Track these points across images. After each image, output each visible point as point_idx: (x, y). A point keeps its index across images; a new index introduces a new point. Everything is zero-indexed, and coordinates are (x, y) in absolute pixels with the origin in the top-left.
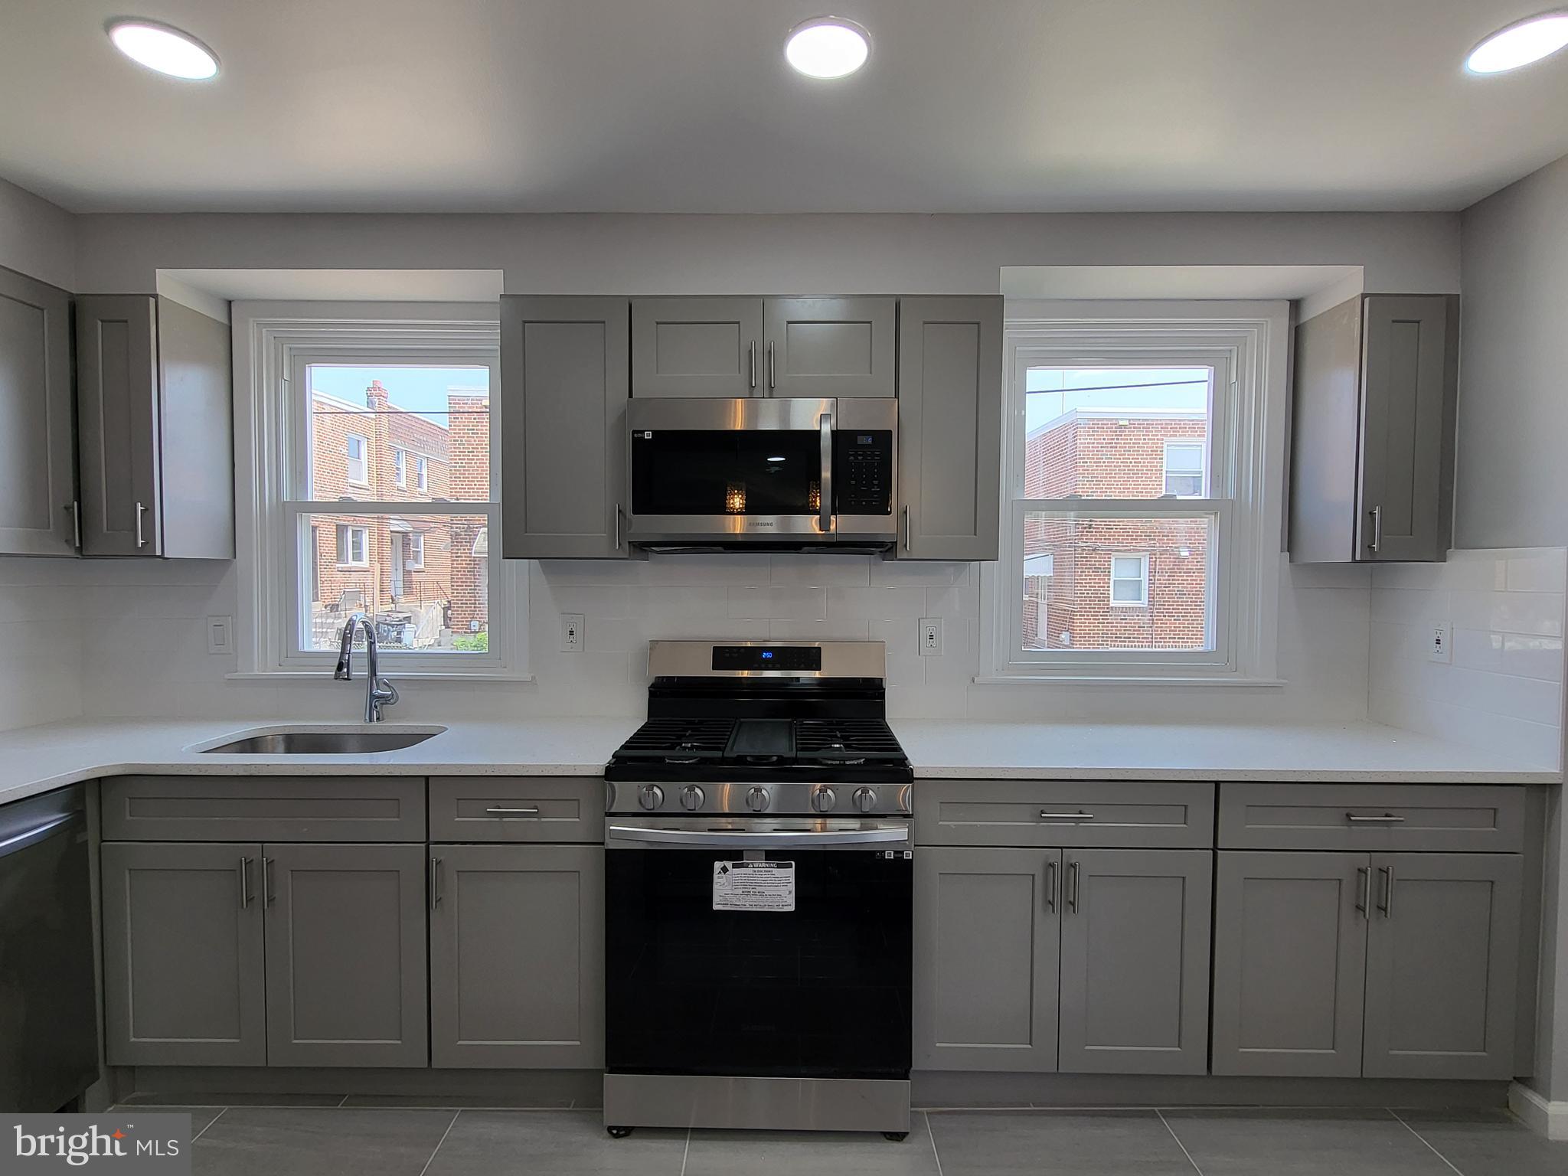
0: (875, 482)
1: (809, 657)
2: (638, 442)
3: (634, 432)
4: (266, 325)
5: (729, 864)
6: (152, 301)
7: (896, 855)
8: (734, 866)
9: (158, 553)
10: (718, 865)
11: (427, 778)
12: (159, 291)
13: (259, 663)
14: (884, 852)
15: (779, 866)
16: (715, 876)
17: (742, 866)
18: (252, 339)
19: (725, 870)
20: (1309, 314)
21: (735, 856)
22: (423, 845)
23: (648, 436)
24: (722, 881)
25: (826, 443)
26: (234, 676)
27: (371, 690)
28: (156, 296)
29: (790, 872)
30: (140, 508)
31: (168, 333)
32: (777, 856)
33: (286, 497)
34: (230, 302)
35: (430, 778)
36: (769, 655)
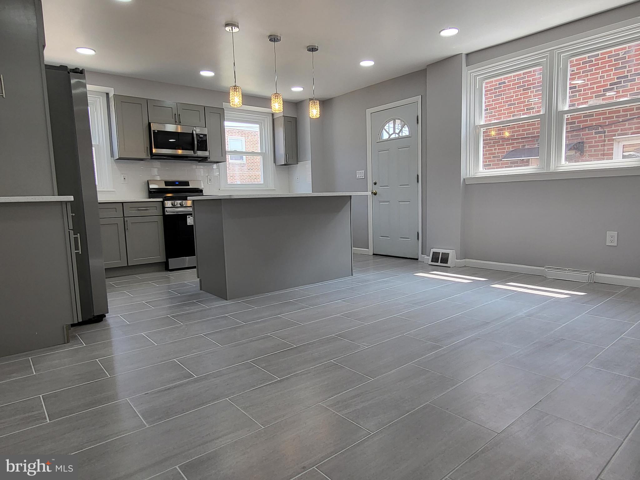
0: (204, 144)
1: (187, 183)
3: (153, 130)
8: (191, 217)
10: (188, 216)
11: (122, 203)
20: (275, 117)
21: (191, 214)
22: (123, 218)
23: (156, 131)
24: (188, 219)
25: (195, 136)
36: (178, 183)
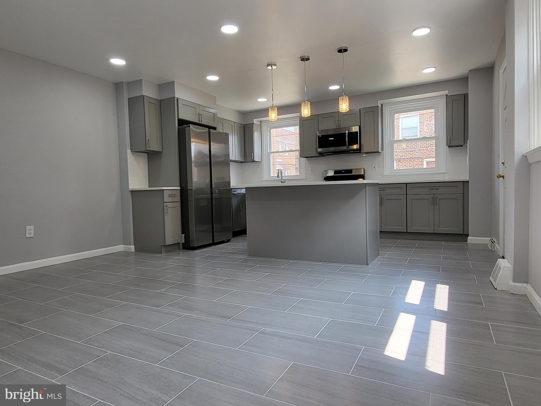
0: (356, 140)
1: (350, 171)
2: (319, 137)
4: (266, 124)
6: (253, 124)
9: (255, 160)
13: (265, 178)
18: (264, 126)
25: (347, 134)
26: (262, 180)
33: (269, 151)
34: (261, 121)
36: (344, 172)
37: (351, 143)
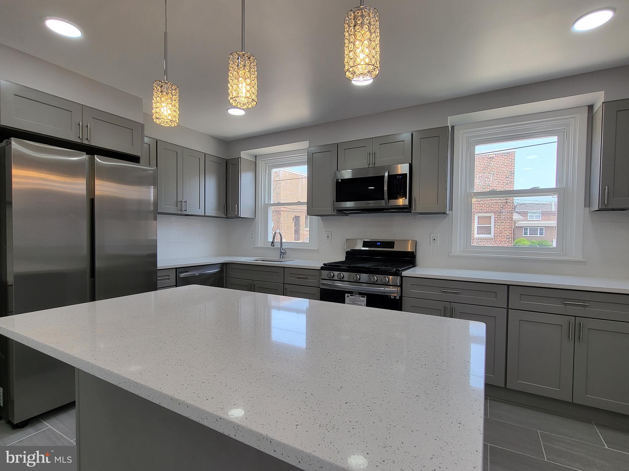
0: (402, 189)
1: (391, 244)
2: (337, 182)
3: (336, 180)
4: (263, 160)
5: (349, 295)
6: (240, 159)
7: (395, 297)
8: (350, 295)
9: (239, 216)
10: (346, 295)
12: (241, 157)
13: (260, 244)
14: (391, 296)
15: (362, 297)
16: (346, 298)
17: (352, 296)
18: (261, 165)
19: (348, 296)
21: (351, 293)
22: (283, 284)
23: (340, 181)
24: (347, 299)
25: (386, 179)
26: (254, 246)
27: (281, 250)
28: (240, 158)
29: (365, 299)
30: (236, 206)
31: (243, 166)
32: (362, 294)
33: (266, 203)
34: (256, 156)
35: (285, 268)
36: (379, 244)
37: (393, 195)
